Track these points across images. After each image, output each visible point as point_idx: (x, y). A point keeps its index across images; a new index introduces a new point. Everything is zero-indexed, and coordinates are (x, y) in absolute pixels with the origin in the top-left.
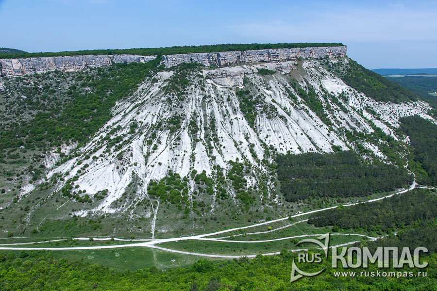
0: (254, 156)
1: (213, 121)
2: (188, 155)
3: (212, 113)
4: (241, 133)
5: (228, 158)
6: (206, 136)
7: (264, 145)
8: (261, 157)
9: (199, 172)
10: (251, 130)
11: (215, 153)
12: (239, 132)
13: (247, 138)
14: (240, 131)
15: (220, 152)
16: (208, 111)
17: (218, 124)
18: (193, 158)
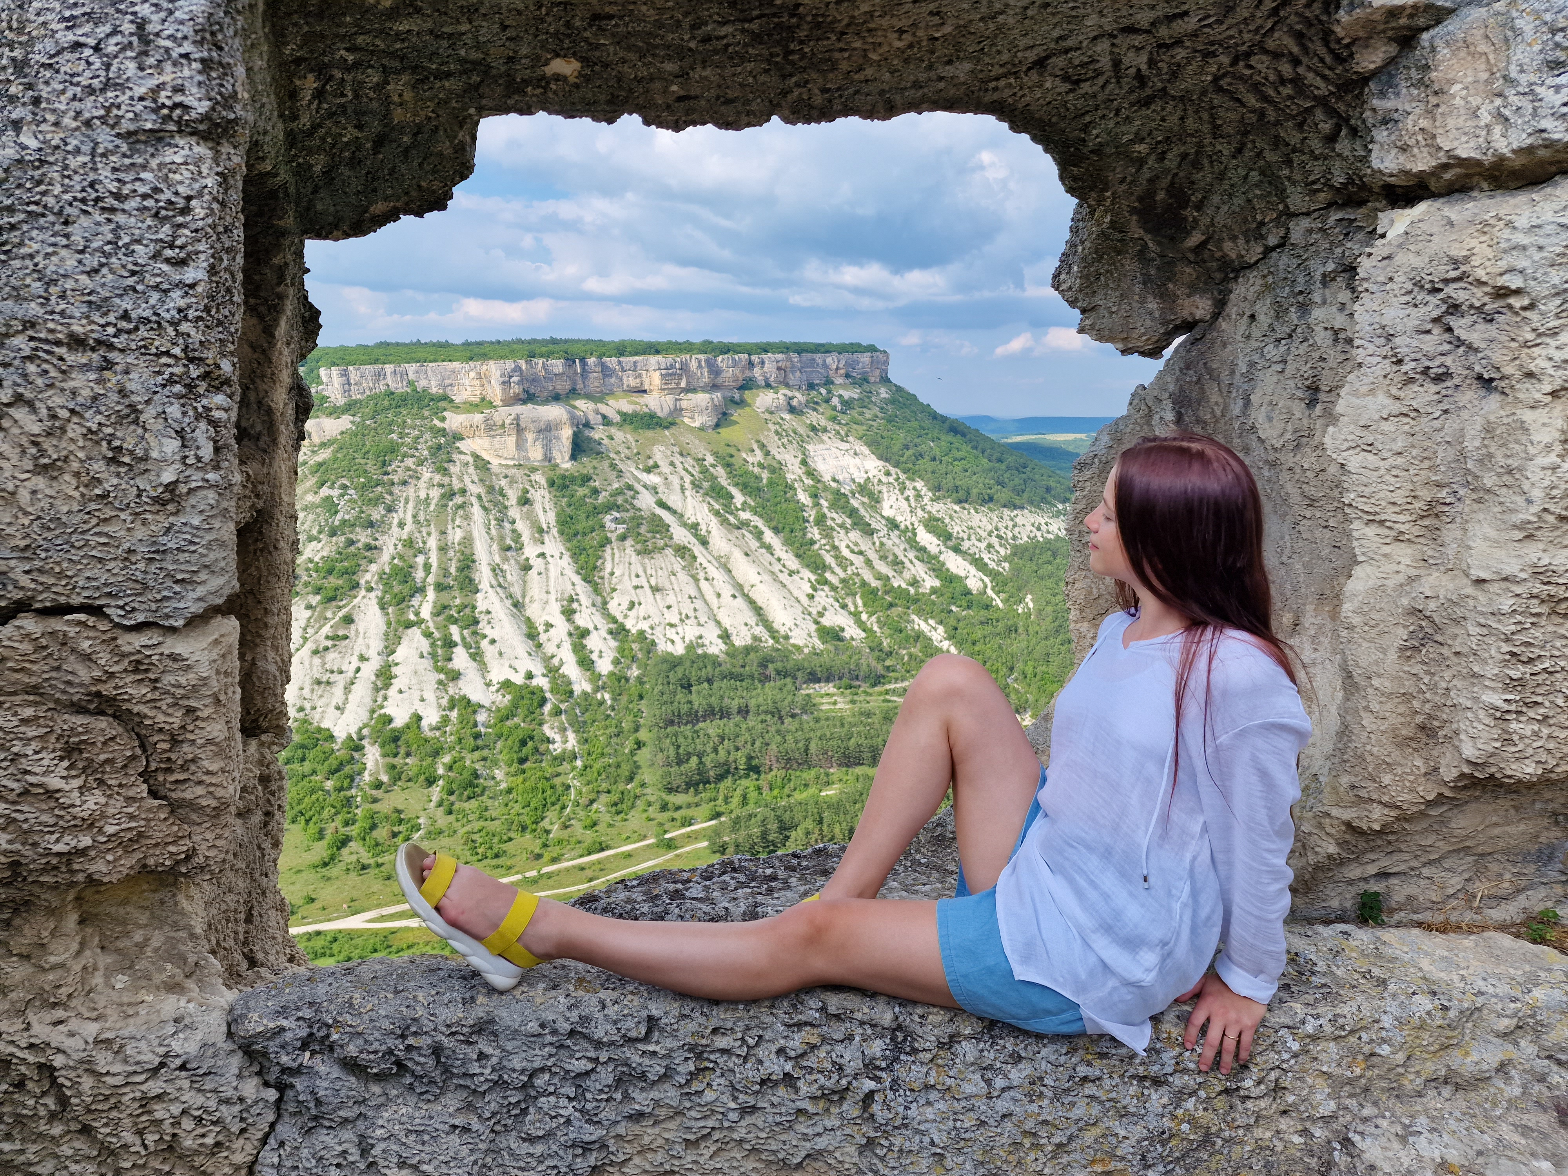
0: (586, 663)
1: (467, 564)
2: (369, 670)
3: (468, 541)
4: (553, 597)
5: (498, 673)
6: (440, 610)
7: (619, 632)
8: (604, 666)
9: (400, 719)
10: (582, 590)
11: (461, 659)
12: (544, 596)
13: (569, 613)
14: (548, 592)
15: (477, 656)
16: (456, 536)
17: (484, 576)
18: (385, 676)
